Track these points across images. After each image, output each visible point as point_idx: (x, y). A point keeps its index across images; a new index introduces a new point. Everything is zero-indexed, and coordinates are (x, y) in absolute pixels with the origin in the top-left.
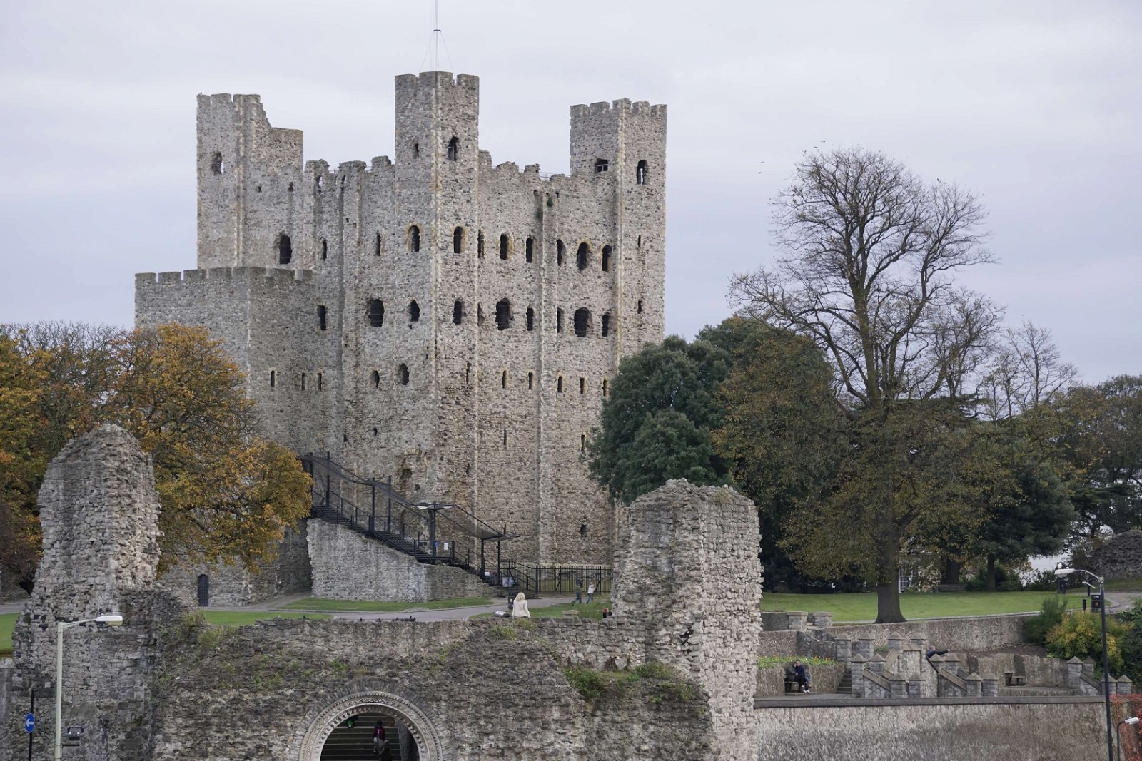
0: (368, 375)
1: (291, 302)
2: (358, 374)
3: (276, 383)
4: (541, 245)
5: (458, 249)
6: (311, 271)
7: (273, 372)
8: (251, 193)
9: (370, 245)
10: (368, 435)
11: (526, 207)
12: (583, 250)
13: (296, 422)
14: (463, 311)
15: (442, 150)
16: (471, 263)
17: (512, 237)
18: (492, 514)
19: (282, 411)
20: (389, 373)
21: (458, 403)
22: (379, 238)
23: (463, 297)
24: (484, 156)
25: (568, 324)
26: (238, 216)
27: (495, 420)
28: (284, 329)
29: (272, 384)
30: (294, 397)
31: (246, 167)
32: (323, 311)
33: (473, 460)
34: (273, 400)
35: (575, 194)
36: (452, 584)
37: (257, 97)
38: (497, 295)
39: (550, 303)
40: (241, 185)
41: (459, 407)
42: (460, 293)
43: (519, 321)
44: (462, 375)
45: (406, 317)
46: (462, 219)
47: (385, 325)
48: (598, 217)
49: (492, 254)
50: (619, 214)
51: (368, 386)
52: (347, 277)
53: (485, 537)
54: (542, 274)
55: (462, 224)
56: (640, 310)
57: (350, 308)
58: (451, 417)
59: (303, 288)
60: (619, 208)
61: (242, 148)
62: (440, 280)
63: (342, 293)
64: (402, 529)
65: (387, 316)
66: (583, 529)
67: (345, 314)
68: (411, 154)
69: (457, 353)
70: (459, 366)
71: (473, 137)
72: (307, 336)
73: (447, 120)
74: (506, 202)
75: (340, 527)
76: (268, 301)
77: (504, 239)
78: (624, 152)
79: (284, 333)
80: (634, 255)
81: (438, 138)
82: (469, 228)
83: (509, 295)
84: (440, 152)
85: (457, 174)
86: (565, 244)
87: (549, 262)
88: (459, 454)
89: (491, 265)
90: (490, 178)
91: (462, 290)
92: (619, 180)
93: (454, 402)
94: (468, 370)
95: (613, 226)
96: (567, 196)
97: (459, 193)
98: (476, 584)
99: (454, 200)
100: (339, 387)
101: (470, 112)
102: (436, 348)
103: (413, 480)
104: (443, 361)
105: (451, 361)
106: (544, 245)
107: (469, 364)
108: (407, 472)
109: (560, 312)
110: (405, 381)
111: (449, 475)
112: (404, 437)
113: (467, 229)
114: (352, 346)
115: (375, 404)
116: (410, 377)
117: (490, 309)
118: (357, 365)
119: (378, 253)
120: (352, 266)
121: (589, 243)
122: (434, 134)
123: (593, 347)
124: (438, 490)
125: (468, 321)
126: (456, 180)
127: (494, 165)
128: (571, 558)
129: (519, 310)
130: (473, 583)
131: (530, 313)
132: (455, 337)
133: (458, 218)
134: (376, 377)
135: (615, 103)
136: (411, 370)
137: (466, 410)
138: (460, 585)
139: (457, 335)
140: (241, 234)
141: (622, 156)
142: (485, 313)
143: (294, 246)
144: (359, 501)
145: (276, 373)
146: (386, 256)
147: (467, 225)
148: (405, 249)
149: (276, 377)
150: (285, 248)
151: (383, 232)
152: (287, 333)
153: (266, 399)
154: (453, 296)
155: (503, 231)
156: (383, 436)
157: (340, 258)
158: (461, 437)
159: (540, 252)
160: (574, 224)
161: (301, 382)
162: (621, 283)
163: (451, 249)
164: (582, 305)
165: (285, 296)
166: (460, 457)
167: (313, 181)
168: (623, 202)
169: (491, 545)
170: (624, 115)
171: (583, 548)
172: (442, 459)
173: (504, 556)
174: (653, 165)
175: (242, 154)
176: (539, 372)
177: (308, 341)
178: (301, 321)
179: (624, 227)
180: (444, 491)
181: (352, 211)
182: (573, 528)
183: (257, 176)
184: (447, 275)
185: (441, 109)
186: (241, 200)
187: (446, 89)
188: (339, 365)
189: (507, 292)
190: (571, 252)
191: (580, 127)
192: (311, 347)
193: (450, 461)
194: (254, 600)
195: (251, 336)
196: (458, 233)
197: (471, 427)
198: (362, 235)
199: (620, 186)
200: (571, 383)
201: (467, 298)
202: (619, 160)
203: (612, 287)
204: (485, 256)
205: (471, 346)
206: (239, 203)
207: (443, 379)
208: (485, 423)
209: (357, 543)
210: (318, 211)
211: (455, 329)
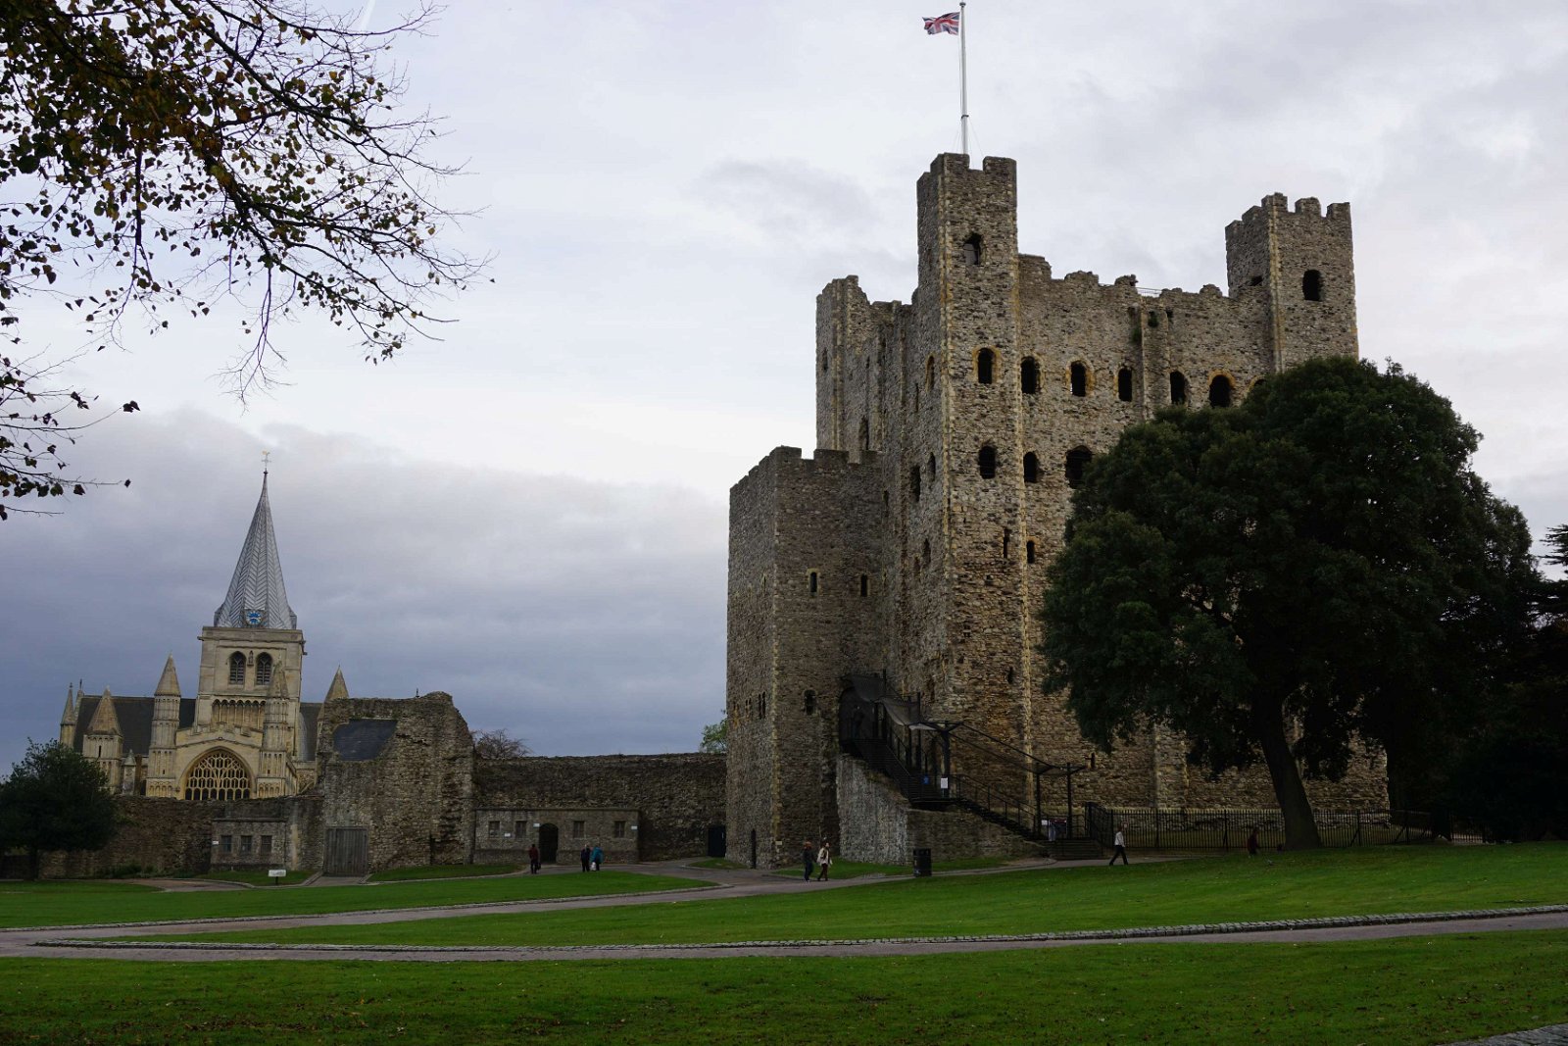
1: (843, 489)
2: (905, 565)
3: (819, 587)
4: (1142, 378)
5: (986, 375)
6: (875, 452)
7: (814, 575)
11: (1115, 329)
12: (1220, 386)
13: (851, 636)
14: (997, 460)
15: (953, 250)
16: (1008, 396)
17: (1091, 366)
18: (1067, 738)
19: (828, 622)
21: (989, 584)
22: (918, 390)
23: (995, 440)
24: (1035, 263)
28: (832, 522)
29: (814, 589)
30: (849, 605)
31: (843, 356)
33: (1019, 663)
34: (814, 608)
35: (1200, 314)
36: (954, 838)
38: (1067, 442)
40: (838, 376)
41: (991, 589)
42: (989, 434)
44: (995, 545)
45: (929, 478)
46: (991, 338)
47: (920, 495)
48: (1242, 343)
49: (1056, 388)
50: (1276, 337)
52: (896, 448)
53: (1040, 772)
54: (1145, 414)
55: (990, 344)
58: (978, 603)
60: (1276, 330)
61: (839, 336)
62: (952, 418)
65: (921, 483)
67: (895, 493)
69: (985, 515)
70: (989, 532)
71: (1006, 234)
72: (870, 530)
73: (959, 212)
74: (1077, 321)
75: (854, 765)
76: (806, 488)
77: (1077, 368)
78: (1278, 259)
79: (832, 527)
81: (947, 235)
82: (1003, 350)
83: (1087, 441)
84: (948, 252)
85: (980, 280)
86: (1187, 377)
87: (1157, 398)
88: (994, 654)
89: (1053, 402)
90: (1048, 291)
91: (991, 431)
92: (1273, 294)
93: (982, 582)
94: (1006, 540)
95: (1269, 354)
96: (1187, 315)
97: (985, 305)
98: (998, 837)
99: (975, 314)
100: (894, 588)
101: (1001, 202)
102: (949, 509)
103: (936, 694)
104: (961, 526)
105: (974, 526)
106: (1147, 376)
107: (1008, 531)
111: (976, 684)
112: (929, 637)
113: (999, 352)
114: (899, 532)
119: (917, 408)
121: (1229, 376)
122: (941, 231)
124: (954, 704)
125: (1005, 473)
126: (978, 288)
127: (1056, 276)
128: (1219, 800)
130: (994, 836)
132: (982, 494)
133: (982, 336)
134: (917, 565)
136: (931, 545)
137: (1004, 593)
138: (968, 839)
139: (986, 491)
141: (1276, 264)
143: (870, 429)
145: (819, 575)
146: (921, 409)
147: (998, 346)
148: (928, 390)
149: (819, 580)
150: (867, 434)
151: (920, 380)
152: (838, 526)
153: (803, 607)
154: (976, 439)
155: (1075, 358)
158: (996, 630)
159: (1141, 387)
160: (1201, 352)
161: (859, 587)
163: (974, 377)
165: (833, 482)
166: (995, 658)
168: (1283, 322)
170: (1276, 213)
171: (1240, 785)
172: (961, 661)
174: (1331, 276)
175: (839, 343)
177: (871, 535)
178: (859, 512)
179: (1284, 354)
180: (966, 706)
184: (966, 410)
185: (949, 198)
186: (838, 393)
187: (958, 174)
188: (894, 558)
189: (1085, 437)
190: (1200, 388)
191: (1235, 247)
192: (875, 543)
193: (975, 664)
194: (785, 861)
195: (779, 531)
196: (985, 357)
197: (1015, 617)
198: (907, 392)
199: (1274, 302)
201: (1002, 442)
202: (1272, 269)
204: (1043, 391)
205: (1010, 506)
206: (836, 397)
207: (959, 550)
211: (980, 482)
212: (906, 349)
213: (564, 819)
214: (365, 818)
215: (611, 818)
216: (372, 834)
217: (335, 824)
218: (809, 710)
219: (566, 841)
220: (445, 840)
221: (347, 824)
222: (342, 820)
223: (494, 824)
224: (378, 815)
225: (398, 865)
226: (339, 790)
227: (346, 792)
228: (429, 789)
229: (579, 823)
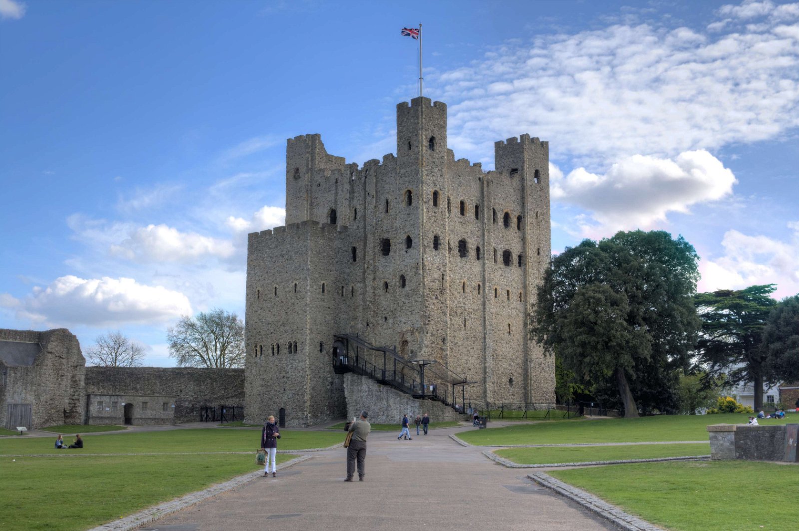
0: (381, 284)
1: (335, 243)
2: (375, 284)
3: (325, 291)
4: (484, 210)
5: (436, 204)
6: (347, 227)
7: (323, 285)
8: (314, 187)
9: (382, 207)
10: (382, 322)
11: (475, 187)
12: (507, 217)
13: (337, 315)
14: (439, 242)
15: (426, 143)
16: (444, 213)
17: (467, 203)
18: (458, 369)
19: (329, 308)
20: (394, 282)
21: (437, 298)
22: (387, 202)
23: (439, 233)
24: (451, 152)
25: (500, 259)
26: (307, 201)
27: (459, 312)
28: (330, 259)
29: (323, 291)
30: (337, 300)
31: (312, 174)
32: (354, 250)
33: (447, 335)
34: (323, 301)
35: (501, 183)
36: (436, 413)
37: (319, 136)
38: (459, 236)
39: (489, 244)
40: (309, 183)
41: (438, 301)
42: (437, 230)
43: (472, 253)
44: (439, 281)
45: (404, 246)
46: (438, 186)
47: (391, 253)
48: (514, 198)
49: (456, 210)
50: (526, 197)
51: (381, 292)
52: (368, 227)
53: (455, 384)
54: (484, 226)
55: (438, 189)
56: (539, 253)
57: (370, 245)
58: (433, 307)
59: (342, 236)
60: (526, 194)
61: (310, 163)
62: (425, 221)
63: (365, 237)
64: (403, 378)
65: (392, 248)
66: (511, 381)
67: (367, 249)
68: (406, 147)
69: (436, 267)
70: (437, 275)
71: (444, 138)
72: (345, 265)
73: (428, 126)
74: (463, 181)
75: (363, 378)
76: (321, 241)
77: (462, 203)
78: (527, 163)
79: (331, 262)
80: (534, 221)
81: (423, 135)
82: (442, 192)
83: (466, 236)
84: (424, 144)
85: (434, 158)
86: (497, 211)
87: (489, 219)
88: (438, 330)
89: (455, 217)
90: (454, 166)
91: (438, 228)
92: (525, 178)
93: (434, 298)
94: (443, 279)
95: (523, 204)
96: (497, 183)
97: (436, 170)
98: (451, 413)
99: (433, 174)
100: (364, 294)
101: (442, 123)
102: (423, 263)
103: (410, 347)
104: (428, 271)
105: (432, 272)
106: (486, 209)
107: (443, 275)
108: (405, 343)
109: (495, 251)
110: (404, 285)
111: (432, 344)
112: (404, 320)
113: (441, 192)
114: (371, 268)
115: (385, 301)
116: (407, 283)
117: (455, 244)
118: (374, 279)
119: (387, 211)
120: (371, 220)
121: (510, 212)
122: (421, 133)
123: (514, 272)
124: (425, 353)
125: (443, 248)
126: (434, 162)
127: (456, 159)
128: (504, 397)
129: (472, 245)
130: (449, 412)
131: (478, 249)
132: (435, 257)
133: (435, 185)
134: (386, 285)
135: (522, 136)
136: (408, 278)
137: (442, 303)
138: (441, 413)
139: (436, 256)
140: (309, 211)
141: (526, 165)
142: (452, 245)
143: (338, 214)
144: (375, 362)
145: (325, 285)
146: (391, 212)
147: (441, 190)
148: (404, 205)
149: (325, 287)
150: (333, 216)
151: (389, 198)
152: (333, 262)
153: (319, 300)
154: (433, 232)
155: (462, 198)
156: (390, 321)
157: (364, 217)
158: (439, 319)
159: (483, 213)
160: (502, 201)
161: (341, 292)
162: (529, 237)
163: (432, 203)
164: (507, 247)
165: (331, 240)
166: (439, 332)
167: (349, 175)
168: (528, 191)
169: (459, 388)
170: (527, 143)
171: (511, 391)
172: (427, 333)
173: (467, 396)
174: (543, 173)
175: (310, 166)
176: (484, 284)
177: (345, 267)
178: (341, 255)
179: (529, 205)
180: (429, 354)
181: (371, 189)
182: (505, 380)
183: (318, 178)
184: (430, 219)
185: (425, 119)
186: (309, 192)
187: (428, 107)
188: (364, 280)
189: (465, 234)
190: (500, 216)
191: (501, 153)
192: (347, 271)
193: (432, 335)
194: (311, 423)
195: (310, 262)
196: (436, 194)
197: (445, 314)
198: (377, 202)
199: (526, 182)
200: (502, 293)
201: (442, 234)
202: (525, 167)
203: (523, 239)
204: (452, 212)
205: (444, 264)
206: (307, 194)
207: (428, 282)
208: (454, 313)
209: (375, 387)
210: (352, 192)
211: (434, 252)
212: (376, 181)
213: (137, 401)
214: (31, 398)
215: (162, 401)
216: (34, 408)
217: (13, 402)
218: (321, 351)
219: (137, 413)
220: (72, 411)
221: (20, 401)
222: (18, 399)
223: (101, 403)
224: (38, 397)
225: (48, 425)
226: (16, 382)
227: (20, 384)
228: (64, 383)
229: (145, 403)
